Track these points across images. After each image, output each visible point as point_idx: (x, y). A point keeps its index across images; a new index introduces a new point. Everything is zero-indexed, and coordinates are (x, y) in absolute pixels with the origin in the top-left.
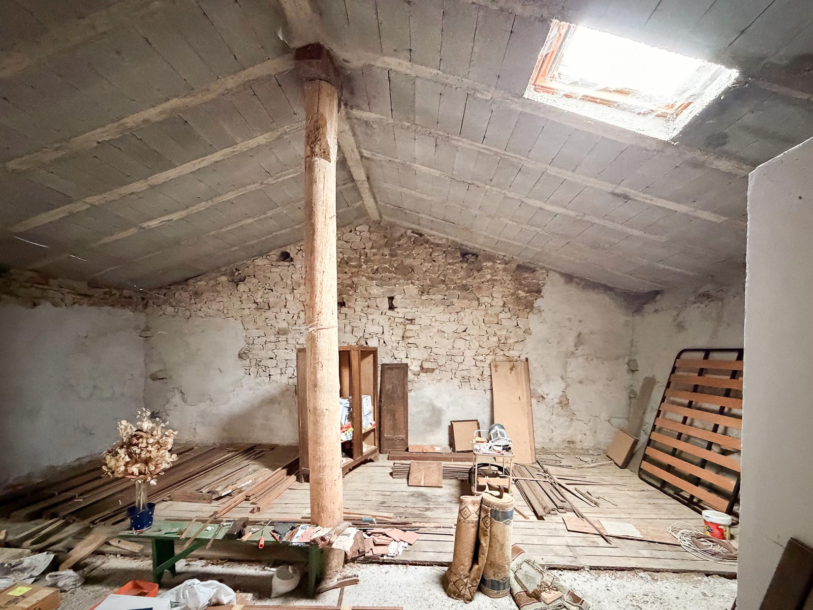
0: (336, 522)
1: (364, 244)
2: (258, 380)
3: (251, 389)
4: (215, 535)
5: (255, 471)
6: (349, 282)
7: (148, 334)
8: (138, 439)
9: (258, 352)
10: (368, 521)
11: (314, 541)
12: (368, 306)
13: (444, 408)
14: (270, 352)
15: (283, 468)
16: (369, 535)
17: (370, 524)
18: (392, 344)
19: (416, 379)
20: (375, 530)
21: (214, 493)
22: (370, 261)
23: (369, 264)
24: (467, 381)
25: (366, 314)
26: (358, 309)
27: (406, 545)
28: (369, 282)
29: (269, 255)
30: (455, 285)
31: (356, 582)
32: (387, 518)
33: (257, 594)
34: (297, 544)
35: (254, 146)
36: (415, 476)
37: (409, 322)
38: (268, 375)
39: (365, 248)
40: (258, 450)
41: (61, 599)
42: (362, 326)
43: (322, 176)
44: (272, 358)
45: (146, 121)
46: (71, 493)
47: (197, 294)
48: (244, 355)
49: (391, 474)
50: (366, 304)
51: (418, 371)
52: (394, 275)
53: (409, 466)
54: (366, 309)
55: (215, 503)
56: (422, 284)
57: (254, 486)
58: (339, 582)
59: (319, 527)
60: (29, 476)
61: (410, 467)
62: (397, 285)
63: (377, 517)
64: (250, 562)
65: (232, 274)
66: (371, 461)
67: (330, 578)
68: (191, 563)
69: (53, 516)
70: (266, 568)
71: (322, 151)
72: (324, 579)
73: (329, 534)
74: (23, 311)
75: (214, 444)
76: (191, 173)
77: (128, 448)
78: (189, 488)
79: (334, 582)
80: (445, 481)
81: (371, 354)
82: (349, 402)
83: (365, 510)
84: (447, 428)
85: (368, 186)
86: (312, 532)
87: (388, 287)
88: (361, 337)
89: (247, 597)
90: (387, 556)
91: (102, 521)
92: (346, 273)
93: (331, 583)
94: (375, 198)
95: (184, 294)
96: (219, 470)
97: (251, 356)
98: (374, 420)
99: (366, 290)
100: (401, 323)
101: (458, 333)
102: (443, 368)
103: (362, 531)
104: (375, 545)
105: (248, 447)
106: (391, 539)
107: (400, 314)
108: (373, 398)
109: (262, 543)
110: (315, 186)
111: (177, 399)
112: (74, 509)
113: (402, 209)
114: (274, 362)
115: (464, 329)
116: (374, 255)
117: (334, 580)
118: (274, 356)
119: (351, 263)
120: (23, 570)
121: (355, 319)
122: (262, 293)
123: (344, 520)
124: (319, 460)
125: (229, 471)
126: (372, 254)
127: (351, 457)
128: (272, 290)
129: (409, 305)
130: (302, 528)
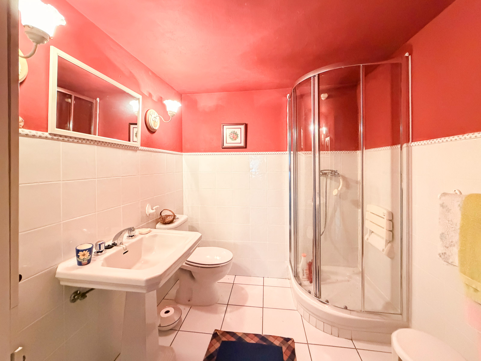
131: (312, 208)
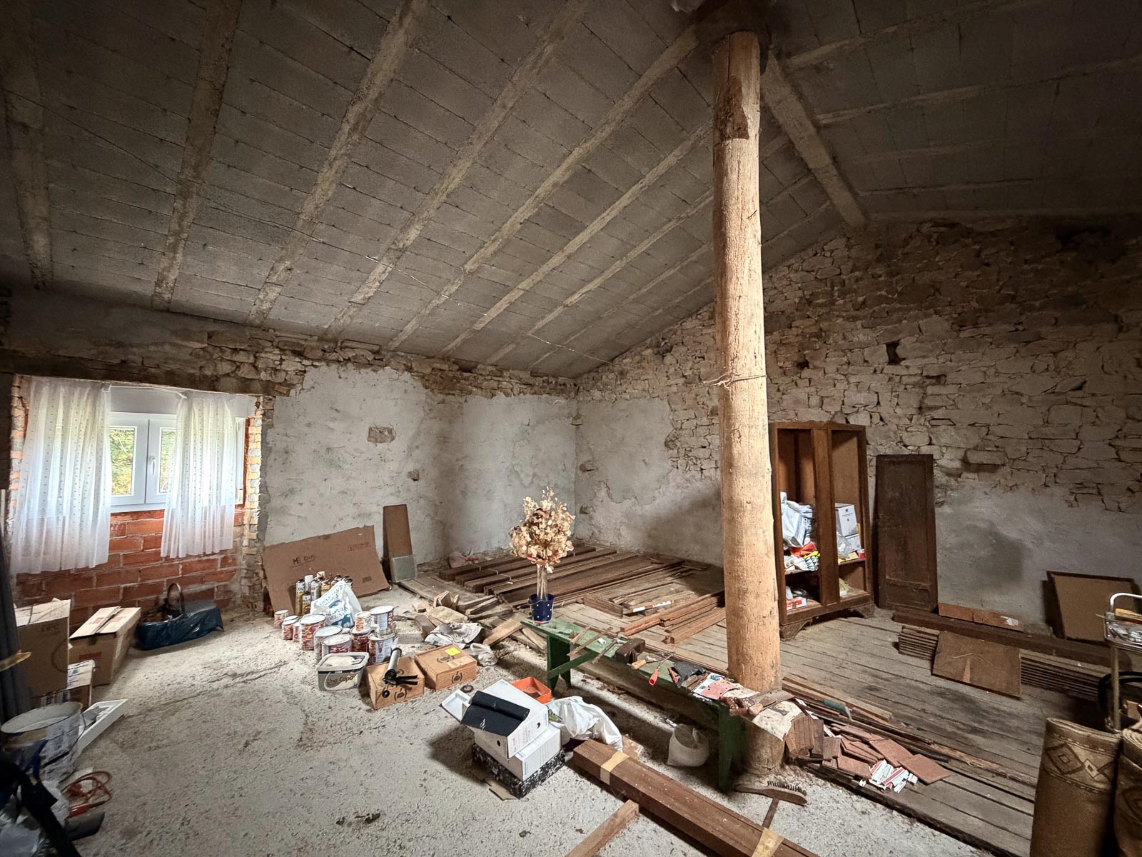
0: (766, 684)
1: (839, 268)
2: (688, 476)
3: (678, 487)
4: (606, 651)
5: (677, 591)
6: (814, 330)
7: (578, 422)
8: (538, 518)
9: (687, 440)
10: (836, 709)
11: (725, 700)
12: (849, 363)
13: (1029, 544)
14: (702, 439)
15: (712, 596)
16: (836, 733)
17: (841, 716)
18: (896, 421)
19: (953, 482)
20: (847, 728)
21: (627, 607)
22: (850, 291)
23: (848, 296)
24: (1095, 491)
25: (845, 375)
26: (831, 369)
27: (914, 780)
28: (852, 325)
29: (700, 314)
30: (1046, 299)
31: (801, 802)
32: (877, 716)
33: (650, 751)
34: (699, 697)
35: (664, 172)
36: (948, 659)
37: (934, 381)
38: (699, 469)
39: (840, 274)
40: (687, 567)
41: (478, 672)
42: (836, 393)
43: (735, 164)
44: (705, 447)
45: (555, 185)
46: (505, 575)
47: (622, 374)
48: (670, 443)
49: (896, 645)
50: (845, 359)
51: (957, 469)
52: (898, 306)
53: (935, 638)
54: (846, 367)
55: (625, 619)
56: (959, 310)
57: (673, 609)
58: (771, 787)
59: (739, 685)
60: (485, 554)
61: (937, 641)
62: (905, 322)
63: (854, 708)
64: (651, 705)
65: (658, 346)
66: (856, 614)
67: (758, 777)
68: (588, 680)
69: (491, 592)
70: (668, 720)
71: (736, 128)
72: (747, 771)
73: (750, 699)
74: (485, 401)
75: (638, 551)
76: (602, 229)
77: (530, 527)
78: (603, 595)
79: (763, 784)
80: (1029, 689)
81: (850, 438)
82: (811, 510)
83: (835, 691)
84: (1038, 585)
85: (835, 172)
86: (724, 687)
87: (885, 327)
88: (836, 413)
89: (636, 748)
90: (868, 783)
91: (522, 608)
92: (809, 317)
93: (757, 784)
94: (850, 188)
95: (612, 376)
96: (636, 582)
97: (679, 444)
98: (863, 547)
99: (844, 338)
100: (914, 385)
101: (1059, 394)
102: (1020, 464)
103: (822, 721)
104: (844, 753)
105: (675, 561)
106: (880, 756)
107: (911, 369)
108: (859, 509)
109: (654, 678)
110: (725, 180)
111: (603, 493)
112: (505, 590)
113: (906, 190)
114: (706, 452)
115: (1077, 384)
116: (857, 281)
117: (763, 781)
118: (707, 444)
119: (818, 301)
120: (460, 634)
121: (827, 384)
122: (691, 363)
123: (784, 689)
124: (737, 578)
125: (647, 585)
126: (853, 281)
127: (817, 599)
128: (703, 358)
129: (931, 351)
130: (712, 678)
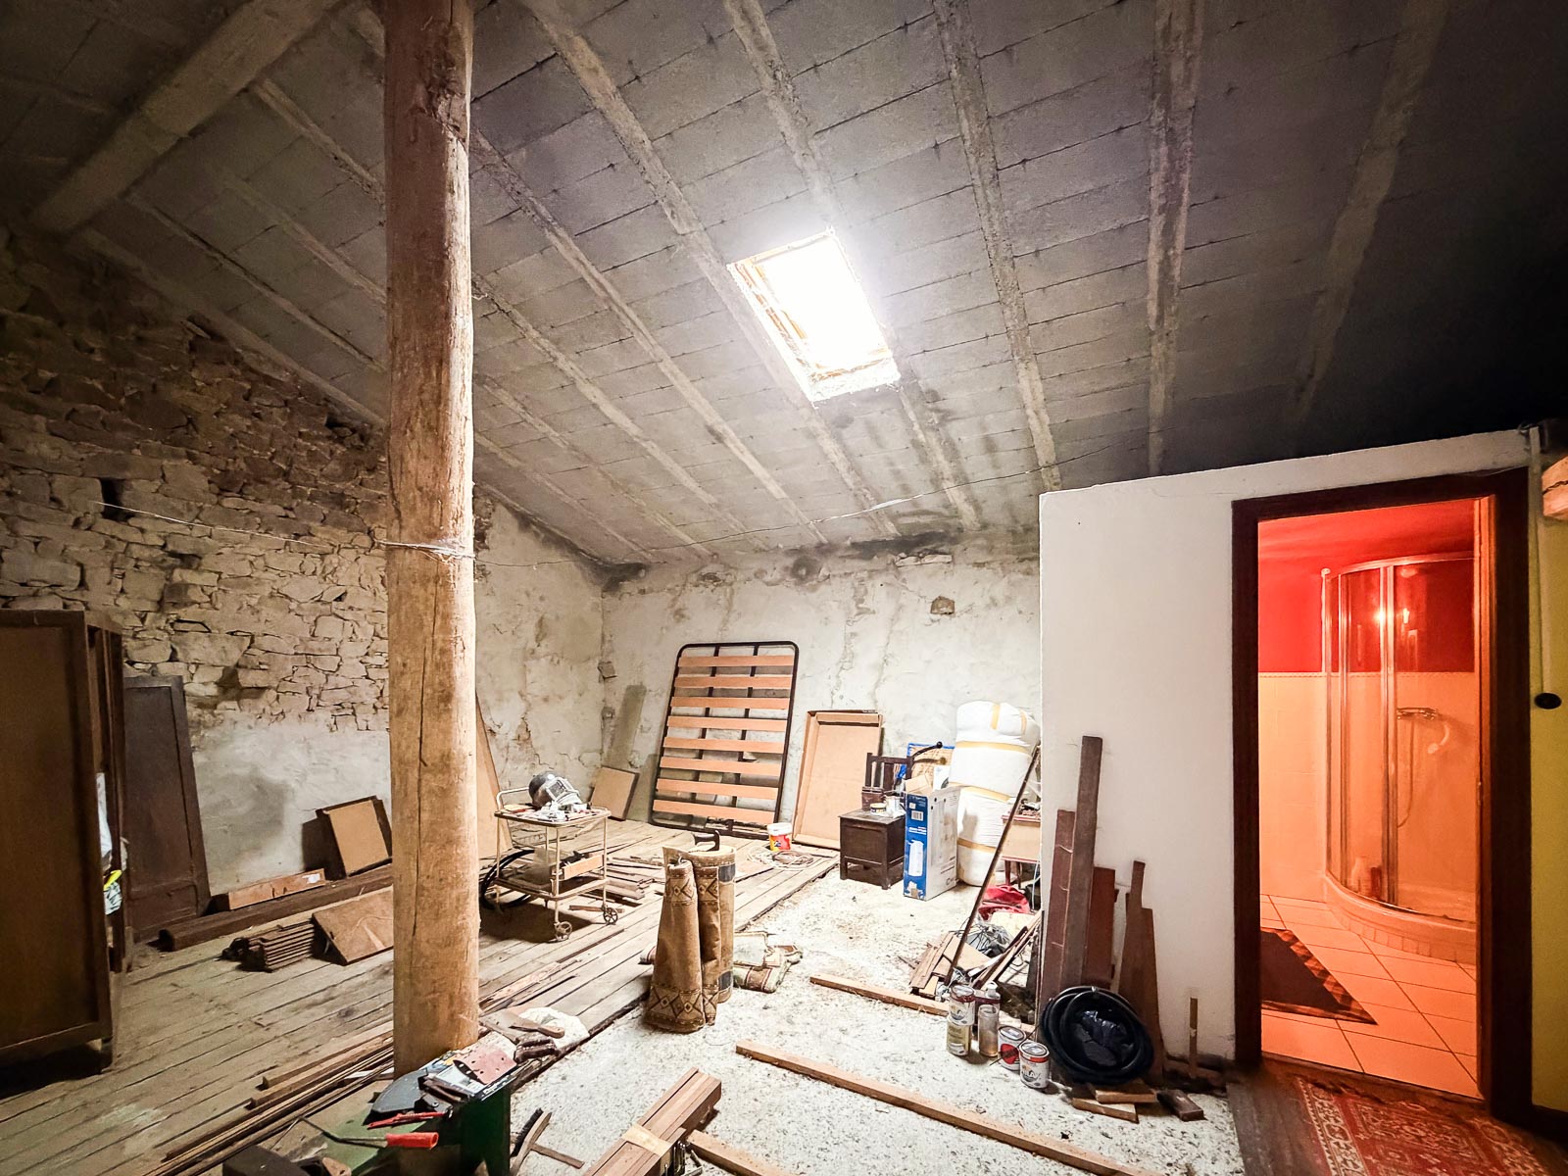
13: (292, 782)
19: (207, 717)
24: (349, 712)
28: (25, 419)
30: (315, 489)
37: (182, 561)
51: (213, 696)
52: (125, 419)
56: (221, 466)
87: (98, 448)
100: (152, 563)
101: (325, 603)
102: (287, 686)
115: (339, 595)
129: (181, 514)
131: (1380, 776)
